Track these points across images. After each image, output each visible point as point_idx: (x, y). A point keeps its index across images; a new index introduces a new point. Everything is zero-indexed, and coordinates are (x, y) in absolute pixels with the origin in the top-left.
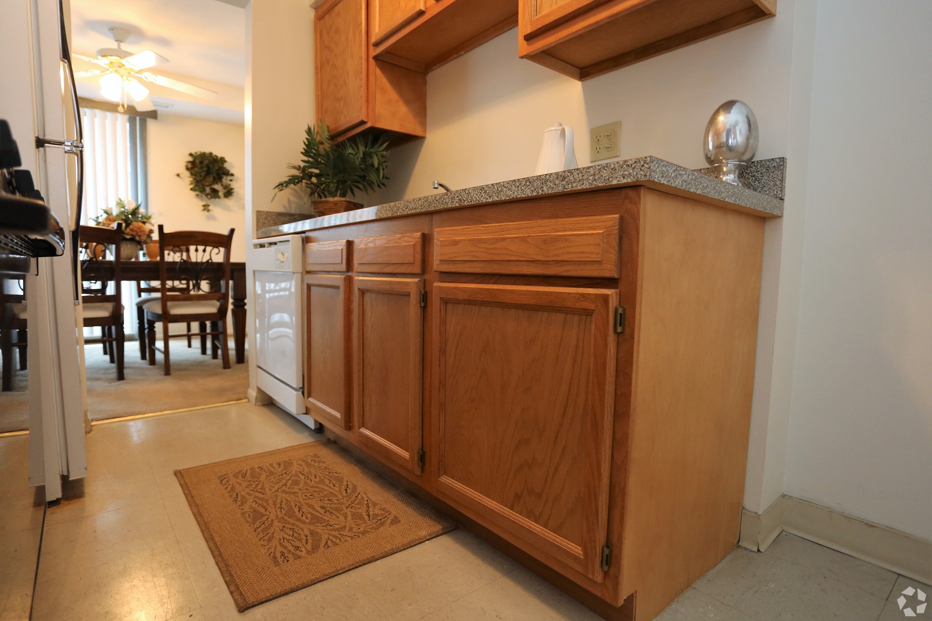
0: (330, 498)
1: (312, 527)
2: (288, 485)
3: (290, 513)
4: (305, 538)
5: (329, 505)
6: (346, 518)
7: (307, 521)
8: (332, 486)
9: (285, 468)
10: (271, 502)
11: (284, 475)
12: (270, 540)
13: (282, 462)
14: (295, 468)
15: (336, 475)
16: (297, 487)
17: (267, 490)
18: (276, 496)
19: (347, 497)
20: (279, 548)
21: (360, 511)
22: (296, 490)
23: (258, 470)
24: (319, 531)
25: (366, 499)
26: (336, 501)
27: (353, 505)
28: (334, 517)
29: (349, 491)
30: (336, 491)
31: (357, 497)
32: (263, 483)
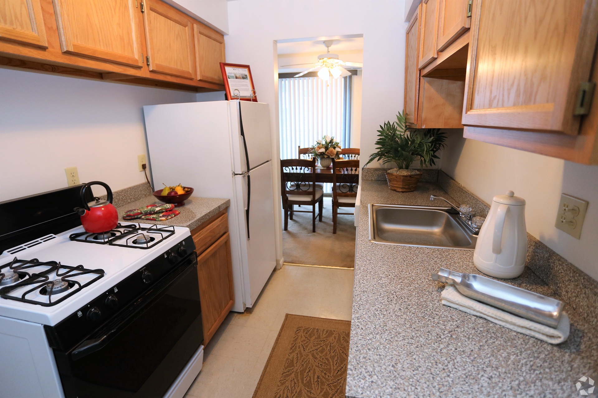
0: (327, 373)
1: (303, 388)
2: (318, 350)
3: (302, 372)
4: (295, 392)
5: (322, 378)
6: (321, 392)
7: (305, 382)
8: (335, 364)
9: (327, 337)
10: (302, 358)
11: (323, 342)
12: (282, 384)
13: (329, 331)
14: (331, 339)
15: (344, 356)
16: (320, 354)
17: (307, 349)
18: (308, 355)
19: (334, 377)
20: (281, 393)
21: (330, 392)
22: (318, 357)
23: (315, 331)
24: (303, 393)
25: (341, 385)
26: (327, 377)
27: (332, 385)
28: (316, 388)
29: (339, 373)
30: (333, 369)
31: (338, 380)
32: (310, 342)
